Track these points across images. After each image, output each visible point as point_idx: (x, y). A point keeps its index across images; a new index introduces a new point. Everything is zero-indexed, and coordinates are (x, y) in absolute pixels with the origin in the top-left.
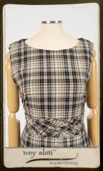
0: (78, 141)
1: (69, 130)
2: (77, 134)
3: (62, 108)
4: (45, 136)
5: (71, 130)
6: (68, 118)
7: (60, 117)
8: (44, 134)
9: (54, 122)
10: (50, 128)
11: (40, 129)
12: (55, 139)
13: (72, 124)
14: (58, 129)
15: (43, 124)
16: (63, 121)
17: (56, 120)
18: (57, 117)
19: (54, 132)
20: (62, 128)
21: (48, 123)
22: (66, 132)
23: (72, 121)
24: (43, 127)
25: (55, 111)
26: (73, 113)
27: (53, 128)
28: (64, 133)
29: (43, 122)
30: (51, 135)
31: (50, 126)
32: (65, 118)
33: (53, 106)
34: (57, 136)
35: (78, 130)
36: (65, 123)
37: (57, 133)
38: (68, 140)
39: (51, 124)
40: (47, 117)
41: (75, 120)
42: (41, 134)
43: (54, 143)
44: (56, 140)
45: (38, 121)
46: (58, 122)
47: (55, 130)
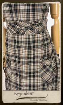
0: (39, 39)
1: (32, 29)
2: (38, 33)
3: (24, 12)
4: (16, 34)
5: (33, 29)
6: (30, 20)
7: (24, 19)
8: (15, 32)
9: (20, 23)
10: (18, 27)
11: (11, 28)
12: (21, 36)
13: (34, 25)
14: (23, 28)
15: (13, 25)
16: (26, 22)
17: (22, 21)
18: (22, 19)
19: (21, 31)
20: (26, 27)
21: (16, 24)
22: (29, 31)
23: (33, 23)
24: (14, 27)
25: (20, 14)
26: (34, 16)
27: (20, 28)
28: (28, 32)
29: (13, 23)
30: (19, 33)
31: (18, 26)
32: (28, 20)
33: (18, 10)
34: (23, 34)
35: (39, 31)
36: (28, 23)
37: (23, 31)
38: (31, 37)
39: (18, 24)
40: (15, 19)
41: (36, 22)
42: (13, 32)
43: (22, 38)
44: (23, 37)
45: (10, 22)
46: (23, 23)
47: (21, 29)
